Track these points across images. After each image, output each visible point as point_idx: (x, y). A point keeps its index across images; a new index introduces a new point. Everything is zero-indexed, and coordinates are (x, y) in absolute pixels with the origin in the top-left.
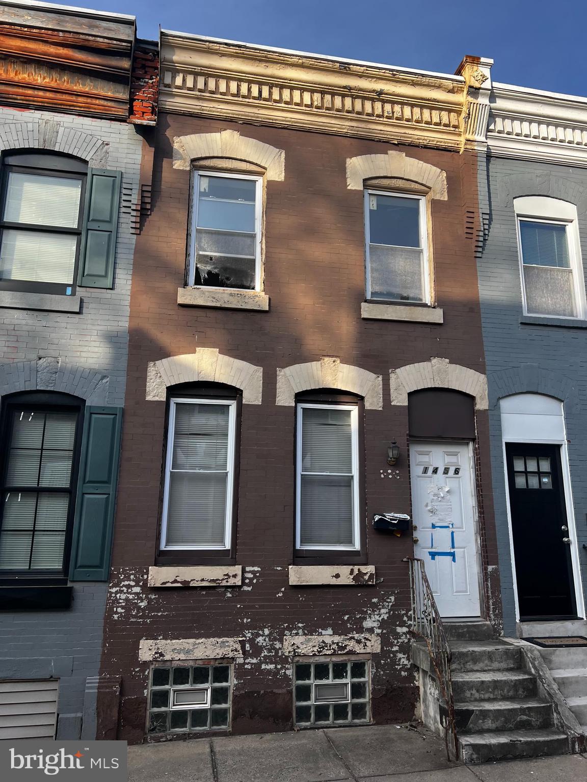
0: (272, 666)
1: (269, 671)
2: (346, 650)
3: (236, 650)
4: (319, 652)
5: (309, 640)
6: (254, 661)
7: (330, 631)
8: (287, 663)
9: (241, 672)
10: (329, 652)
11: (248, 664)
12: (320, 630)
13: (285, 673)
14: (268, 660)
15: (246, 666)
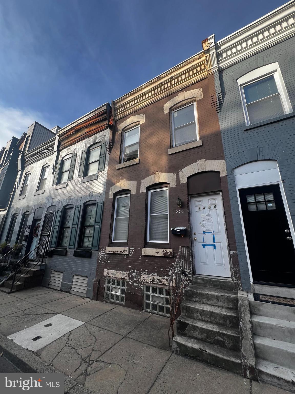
0: (137, 284)
1: (136, 286)
2: (162, 283)
3: (127, 276)
4: (152, 282)
5: (149, 277)
6: (132, 281)
7: (156, 274)
8: (142, 284)
9: (128, 285)
10: (156, 283)
11: (130, 282)
12: (153, 274)
13: (141, 288)
14: (136, 282)
15: (130, 283)
